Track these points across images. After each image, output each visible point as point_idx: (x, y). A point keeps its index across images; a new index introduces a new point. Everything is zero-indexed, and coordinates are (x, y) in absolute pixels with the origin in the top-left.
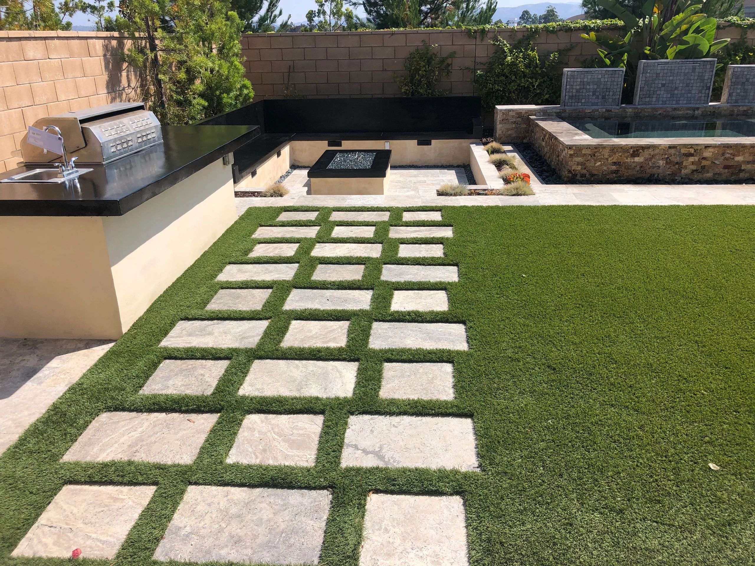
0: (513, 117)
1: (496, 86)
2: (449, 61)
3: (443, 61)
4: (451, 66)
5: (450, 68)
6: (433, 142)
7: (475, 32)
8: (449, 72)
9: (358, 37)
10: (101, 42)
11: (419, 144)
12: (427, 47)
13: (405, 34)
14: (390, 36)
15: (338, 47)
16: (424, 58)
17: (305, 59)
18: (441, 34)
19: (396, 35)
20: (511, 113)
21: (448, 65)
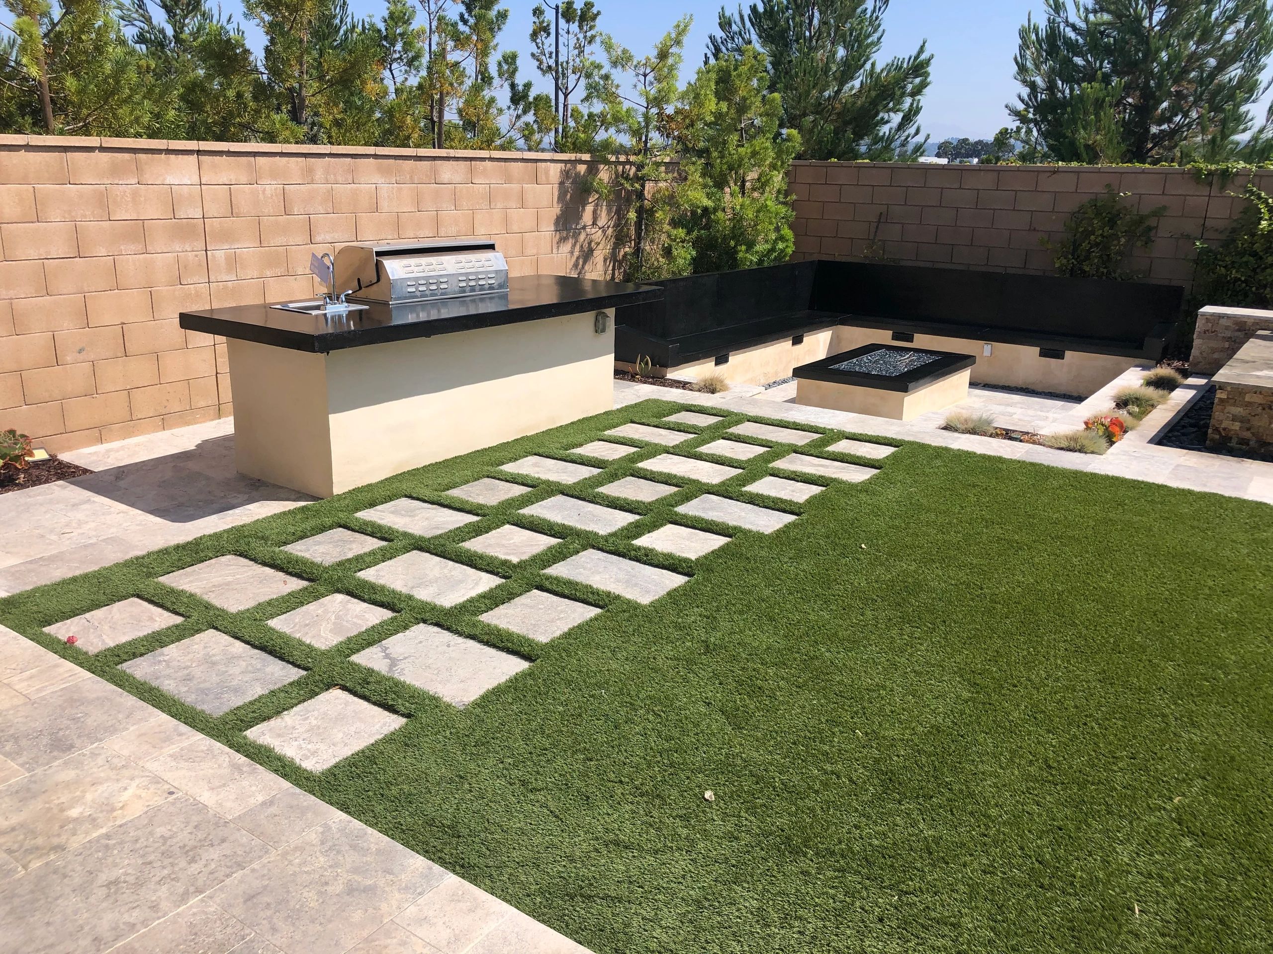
0: (1227, 328)
1: (1234, 271)
2: (1152, 222)
3: (1141, 219)
4: (1154, 231)
5: (1152, 233)
6: (1068, 354)
7: (1210, 173)
8: (1148, 242)
9: (996, 174)
10: (560, 166)
11: (1043, 354)
12: (1113, 196)
13: (1077, 172)
14: (1049, 174)
15: (960, 188)
16: (1104, 214)
17: (906, 204)
18: (1143, 175)
19: (1062, 174)
20: (1223, 322)
21: (1150, 229)
